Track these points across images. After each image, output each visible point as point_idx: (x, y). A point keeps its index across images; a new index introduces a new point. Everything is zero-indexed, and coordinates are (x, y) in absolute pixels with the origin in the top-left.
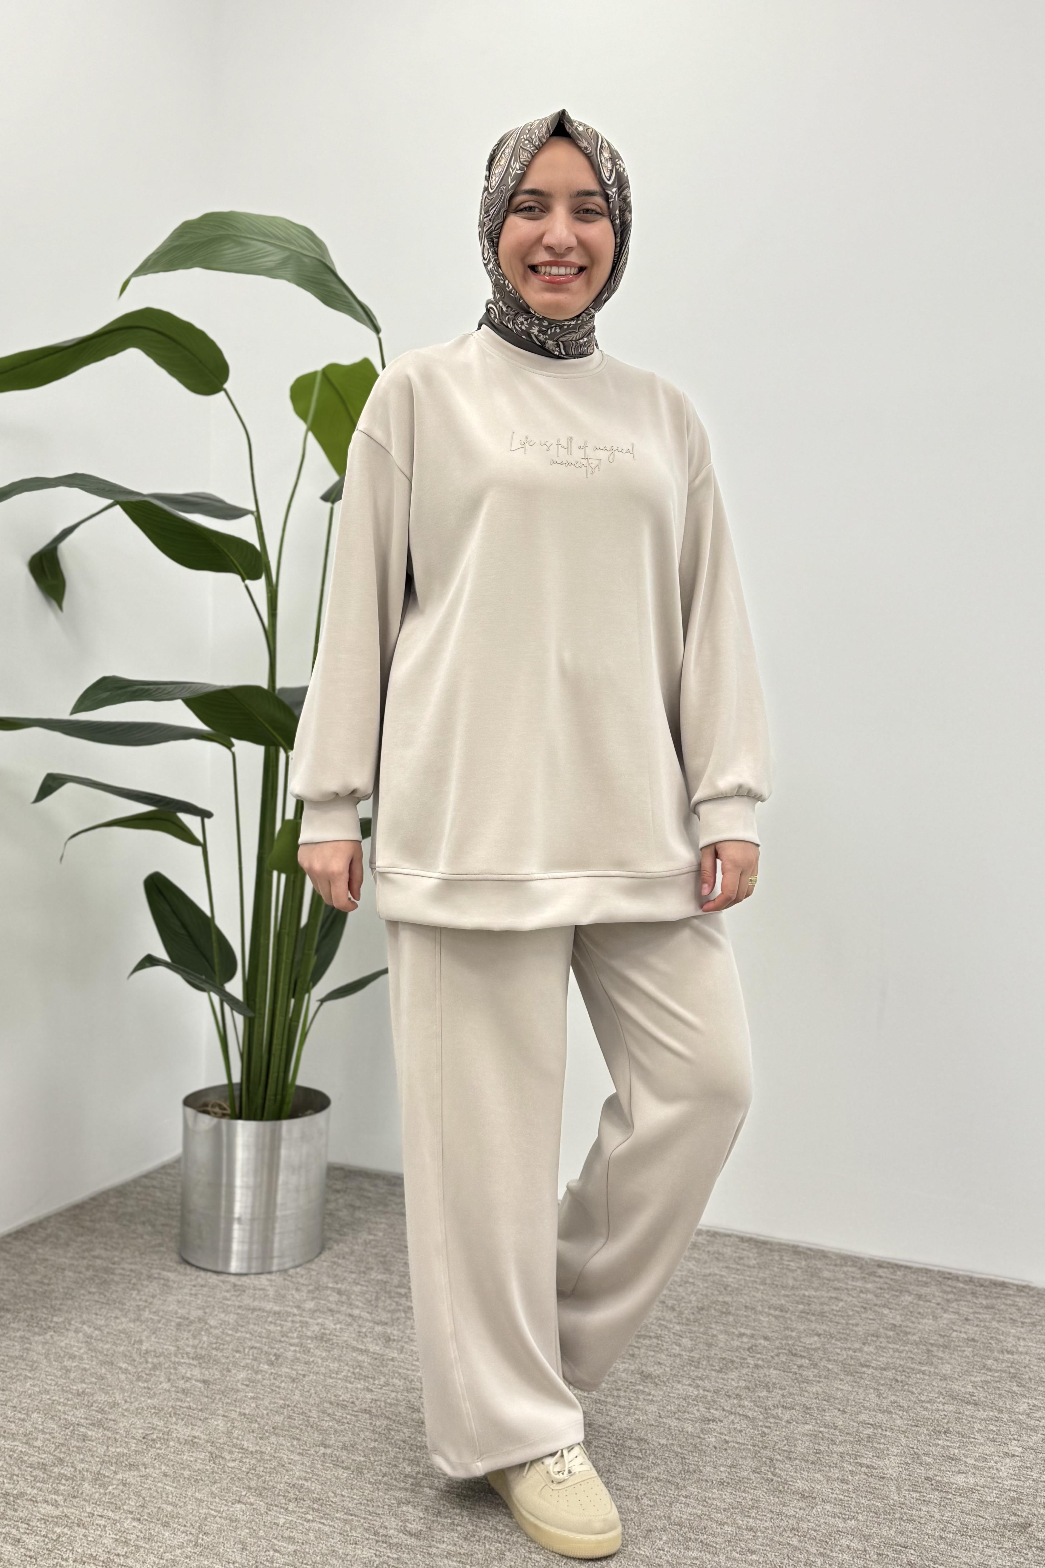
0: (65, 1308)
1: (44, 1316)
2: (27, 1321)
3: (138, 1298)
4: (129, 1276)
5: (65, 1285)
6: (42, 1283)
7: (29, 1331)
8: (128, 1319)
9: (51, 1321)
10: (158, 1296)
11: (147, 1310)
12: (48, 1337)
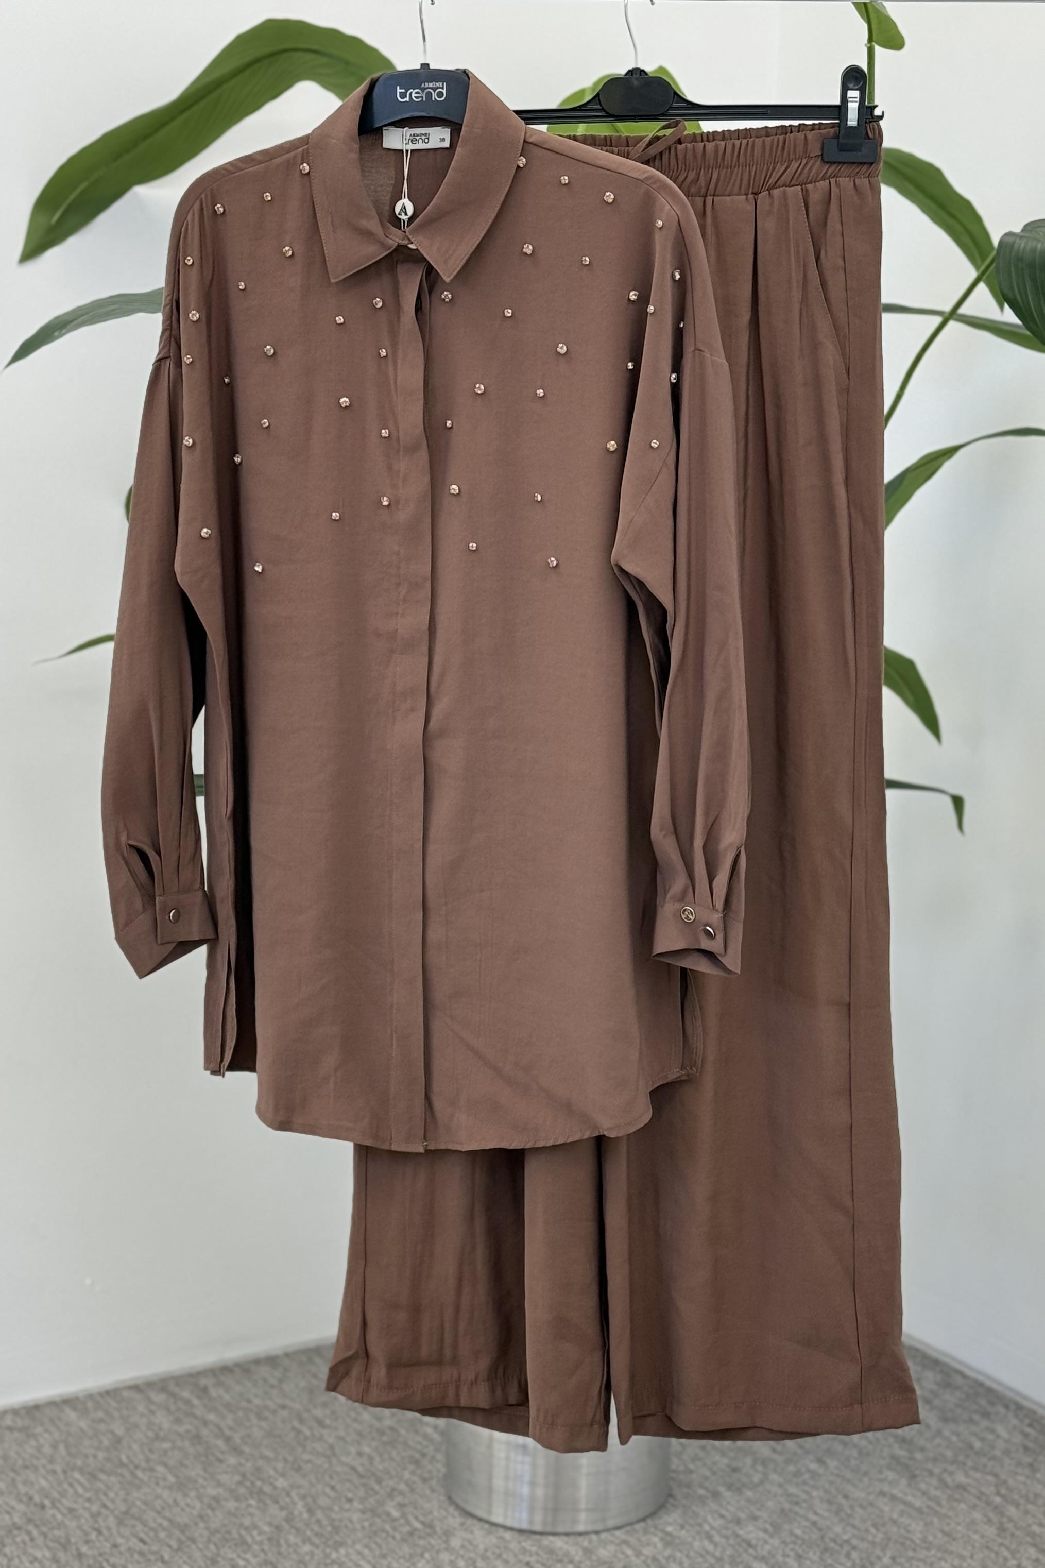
0: (309, 1466)
1: (272, 1473)
2: (244, 1476)
3: (407, 1475)
4: (431, 1440)
5: (342, 1433)
6: (320, 1423)
7: (232, 1491)
8: (360, 1507)
9: (271, 1484)
10: (434, 1482)
11: (399, 1499)
12: (243, 1505)
